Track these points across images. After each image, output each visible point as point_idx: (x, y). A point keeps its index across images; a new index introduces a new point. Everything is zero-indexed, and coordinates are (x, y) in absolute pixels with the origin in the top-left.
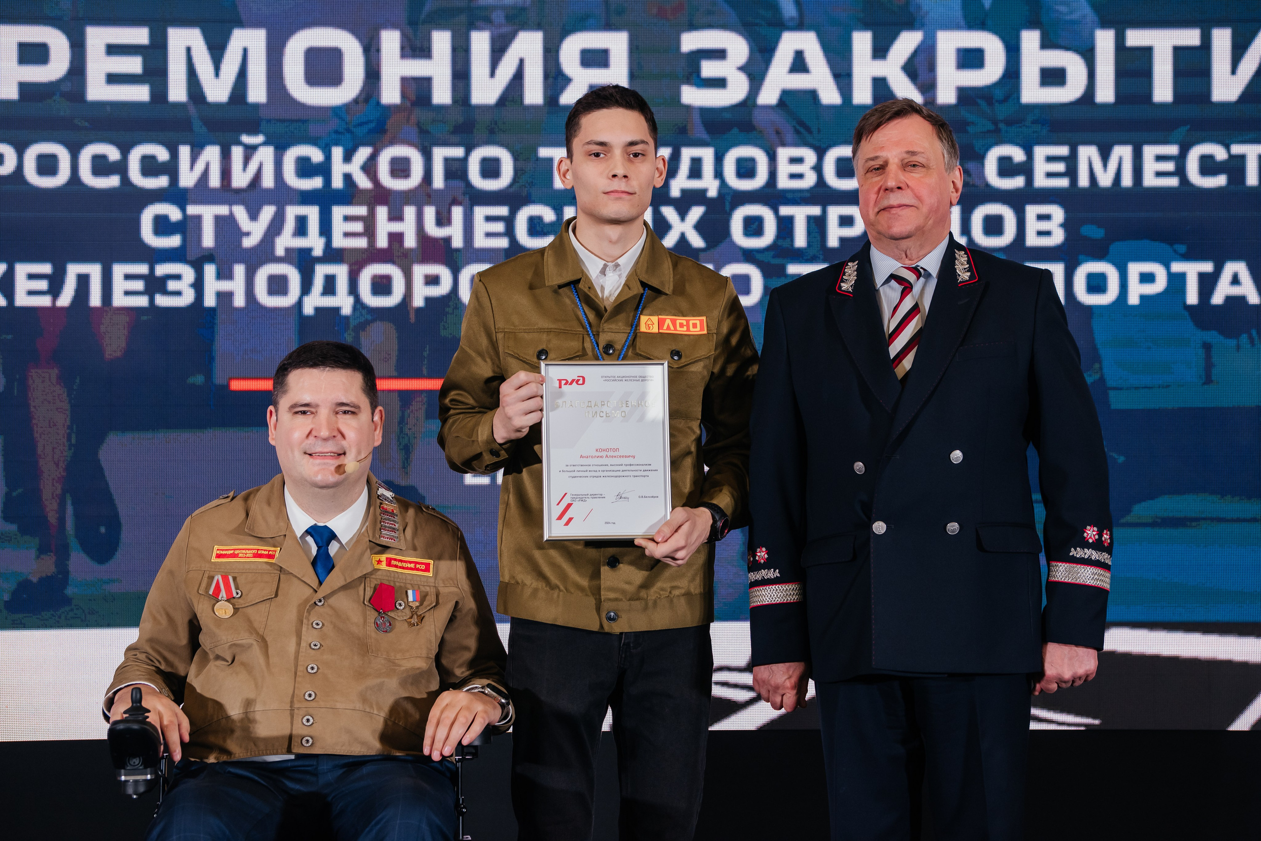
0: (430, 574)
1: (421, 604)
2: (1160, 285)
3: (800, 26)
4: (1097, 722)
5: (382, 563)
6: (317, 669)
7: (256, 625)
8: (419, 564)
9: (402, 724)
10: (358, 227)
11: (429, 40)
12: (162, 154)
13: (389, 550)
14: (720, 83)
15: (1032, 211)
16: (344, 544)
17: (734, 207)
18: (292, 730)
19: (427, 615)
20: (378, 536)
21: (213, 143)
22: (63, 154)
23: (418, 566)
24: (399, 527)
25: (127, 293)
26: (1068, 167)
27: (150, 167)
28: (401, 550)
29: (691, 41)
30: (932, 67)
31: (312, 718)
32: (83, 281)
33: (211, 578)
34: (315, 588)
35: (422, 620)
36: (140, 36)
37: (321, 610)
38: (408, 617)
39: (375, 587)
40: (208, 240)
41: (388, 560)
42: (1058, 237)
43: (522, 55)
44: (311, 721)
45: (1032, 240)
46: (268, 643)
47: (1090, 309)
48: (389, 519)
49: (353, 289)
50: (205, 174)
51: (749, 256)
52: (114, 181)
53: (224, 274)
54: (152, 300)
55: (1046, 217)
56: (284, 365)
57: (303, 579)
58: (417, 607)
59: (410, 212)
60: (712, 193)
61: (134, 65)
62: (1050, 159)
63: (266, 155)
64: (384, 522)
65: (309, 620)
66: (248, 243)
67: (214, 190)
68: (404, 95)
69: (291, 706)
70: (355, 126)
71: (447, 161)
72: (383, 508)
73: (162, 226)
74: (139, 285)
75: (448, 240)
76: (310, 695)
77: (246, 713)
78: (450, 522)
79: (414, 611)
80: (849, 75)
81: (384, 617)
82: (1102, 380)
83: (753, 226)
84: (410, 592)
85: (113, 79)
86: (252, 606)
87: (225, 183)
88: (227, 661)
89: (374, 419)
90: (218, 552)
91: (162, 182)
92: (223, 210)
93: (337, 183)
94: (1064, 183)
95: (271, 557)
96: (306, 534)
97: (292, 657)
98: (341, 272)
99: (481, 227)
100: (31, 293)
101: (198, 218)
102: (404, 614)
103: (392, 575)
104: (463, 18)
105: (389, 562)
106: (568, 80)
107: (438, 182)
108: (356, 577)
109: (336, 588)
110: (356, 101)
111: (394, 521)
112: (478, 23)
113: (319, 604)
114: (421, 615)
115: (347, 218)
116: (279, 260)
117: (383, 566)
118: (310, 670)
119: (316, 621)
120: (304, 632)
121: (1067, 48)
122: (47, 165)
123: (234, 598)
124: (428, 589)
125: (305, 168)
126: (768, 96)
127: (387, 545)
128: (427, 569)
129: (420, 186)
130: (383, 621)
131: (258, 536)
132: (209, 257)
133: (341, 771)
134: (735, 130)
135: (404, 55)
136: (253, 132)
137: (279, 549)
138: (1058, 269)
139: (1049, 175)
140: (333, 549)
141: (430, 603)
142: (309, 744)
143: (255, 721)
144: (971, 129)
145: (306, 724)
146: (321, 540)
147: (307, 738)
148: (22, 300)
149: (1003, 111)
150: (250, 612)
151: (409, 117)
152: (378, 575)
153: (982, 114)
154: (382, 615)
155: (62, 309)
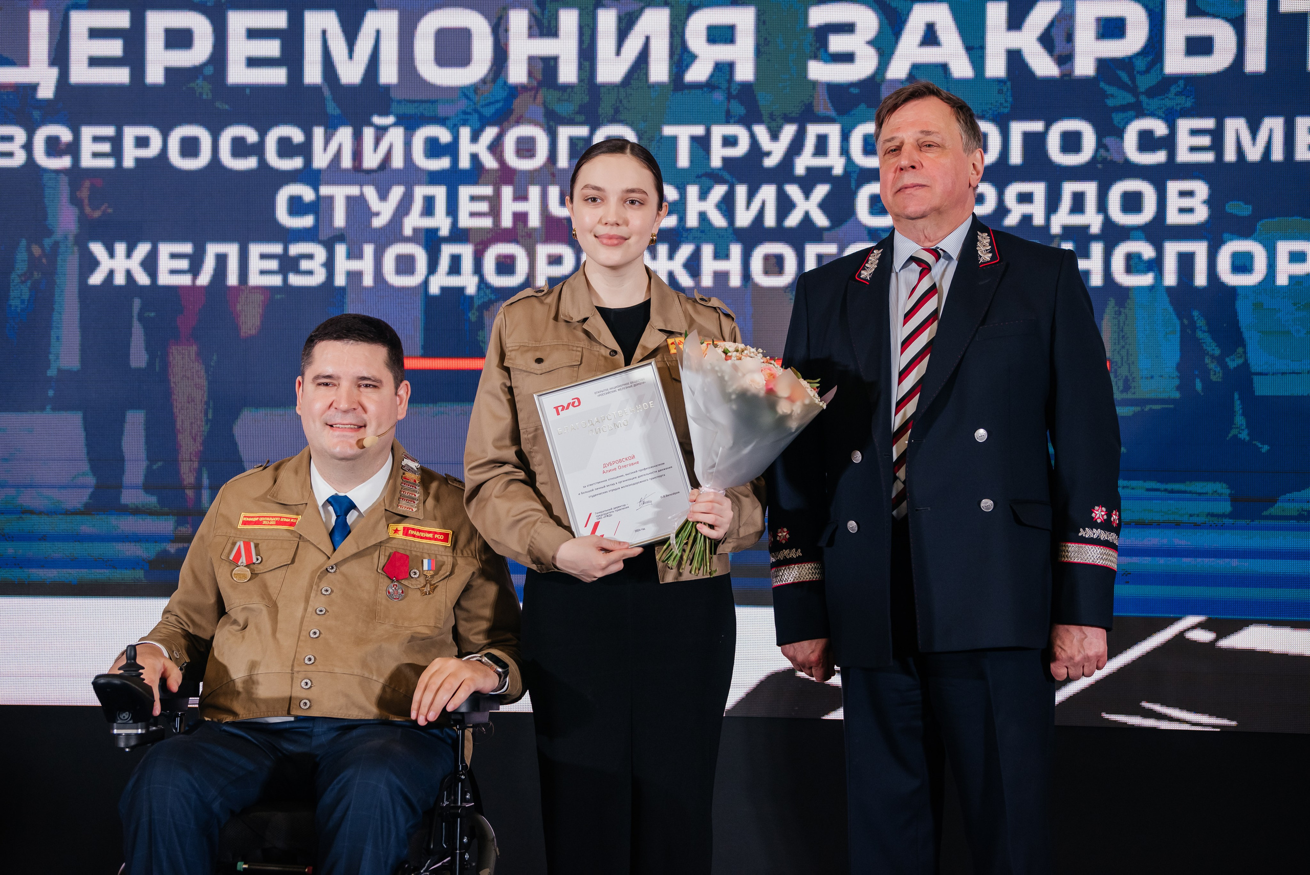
1: (436, 573)
4: (1234, 723)
5: (399, 533)
6: (319, 634)
7: (271, 592)
8: (438, 534)
10: (484, 207)
11: (556, 18)
12: (297, 135)
13: (408, 518)
14: (848, 58)
15: (1173, 187)
16: (362, 512)
17: (860, 184)
18: (291, 692)
19: (440, 584)
20: (396, 506)
21: (344, 124)
22: (204, 137)
23: (436, 536)
24: (419, 497)
25: (263, 272)
26: (1213, 141)
27: (286, 148)
28: (421, 520)
29: (818, 16)
30: (1070, 38)
31: (311, 681)
32: (221, 259)
33: (234, 544)
34: (329, 555)
35: (434, 589)
36: (278, 19)
37: (332, 577)
38: (422, 585)
39: (389, 556)
40: (340, 219)
41: (406, 530)
42: (1201, 214)
43: (648, 33)
44: (310, 684)
45: (1173, 218)
46: (279, 608)
48: (409, 489)
49: (478, 269)
50: (338, 156)
52: (251, 163)
53: (355, 254)
54: (285, 280)
55: (1190, 194)
57: (319, 547)
58: (432, 576)
59: (534, 192)
60: (838, 170)
62: (1194, 132)
63: (396, 136)
65: (318, 588)
66: (377, 223)
67: (346, 171)
68: (530, 74)
69: (292, 670)
70: (482, 106)
71: (573, 141)
72: (405, 478)
73: (297, 206)
74: (273, 265)
76: (310, 660)
79: (428, 580)
80: (982, 48)
81: (396, 585)
82: (1246, 365)
84: (426, 562)
85: (253, 62)
86: (269, 572)
87: (357, 164)
89: (399, 393)
90: (245, 519)
91: (297, 163)
92: (354, 190)
93: (465, 163)
94: (1209, 157)
95: (292, 524)
96: (328, 504)
97: (298, 622)
98: (466, 251)
101: (331, 199)
102: (418, 583)
103: (409, 544)
105: (406, 531)
106: (693, 57)
107: (563, 161)
108: (369, 545)
109: (348, 555)
110: (484, 81)
111: (414, 491)
112: (605, 2)
113: (330, 571)
114: (435, 584)
115: (473, 198)
116: (407, 240)
117: (400, 535)
118: (312, 635)
119: (325, 588)
120: (312, 598)
121: (1215, 16)
122: (190, 147)
123: (254, 563)
124: (445, 558)
125: (434, 148)
126: (898, 70)
127: (404, 514)
128: (446, 540)
129: (545, 166)
130: (395, 588)
131: (283, 503)
132: (340, 237)
133: (335, 734)
134: (863, 106)
135: (531, 35)
136: (384, 113)
137: (300, 516)
138: (1200, 249)
139: (1193, 149)
140: (351, 517)
141: (445, 572)
142: (307, 707)
143: (258, 683)
144: (1110, 102)
145: (305, 687)
146: (340, 508)
147: (305, 701)
148: (165, 279)
149: (1145, 82)
150: (268, 577)
151: (535, 98)
152: (393, 544)
153: (1122, 86)
154: (395, 583)
155: (202, 287)
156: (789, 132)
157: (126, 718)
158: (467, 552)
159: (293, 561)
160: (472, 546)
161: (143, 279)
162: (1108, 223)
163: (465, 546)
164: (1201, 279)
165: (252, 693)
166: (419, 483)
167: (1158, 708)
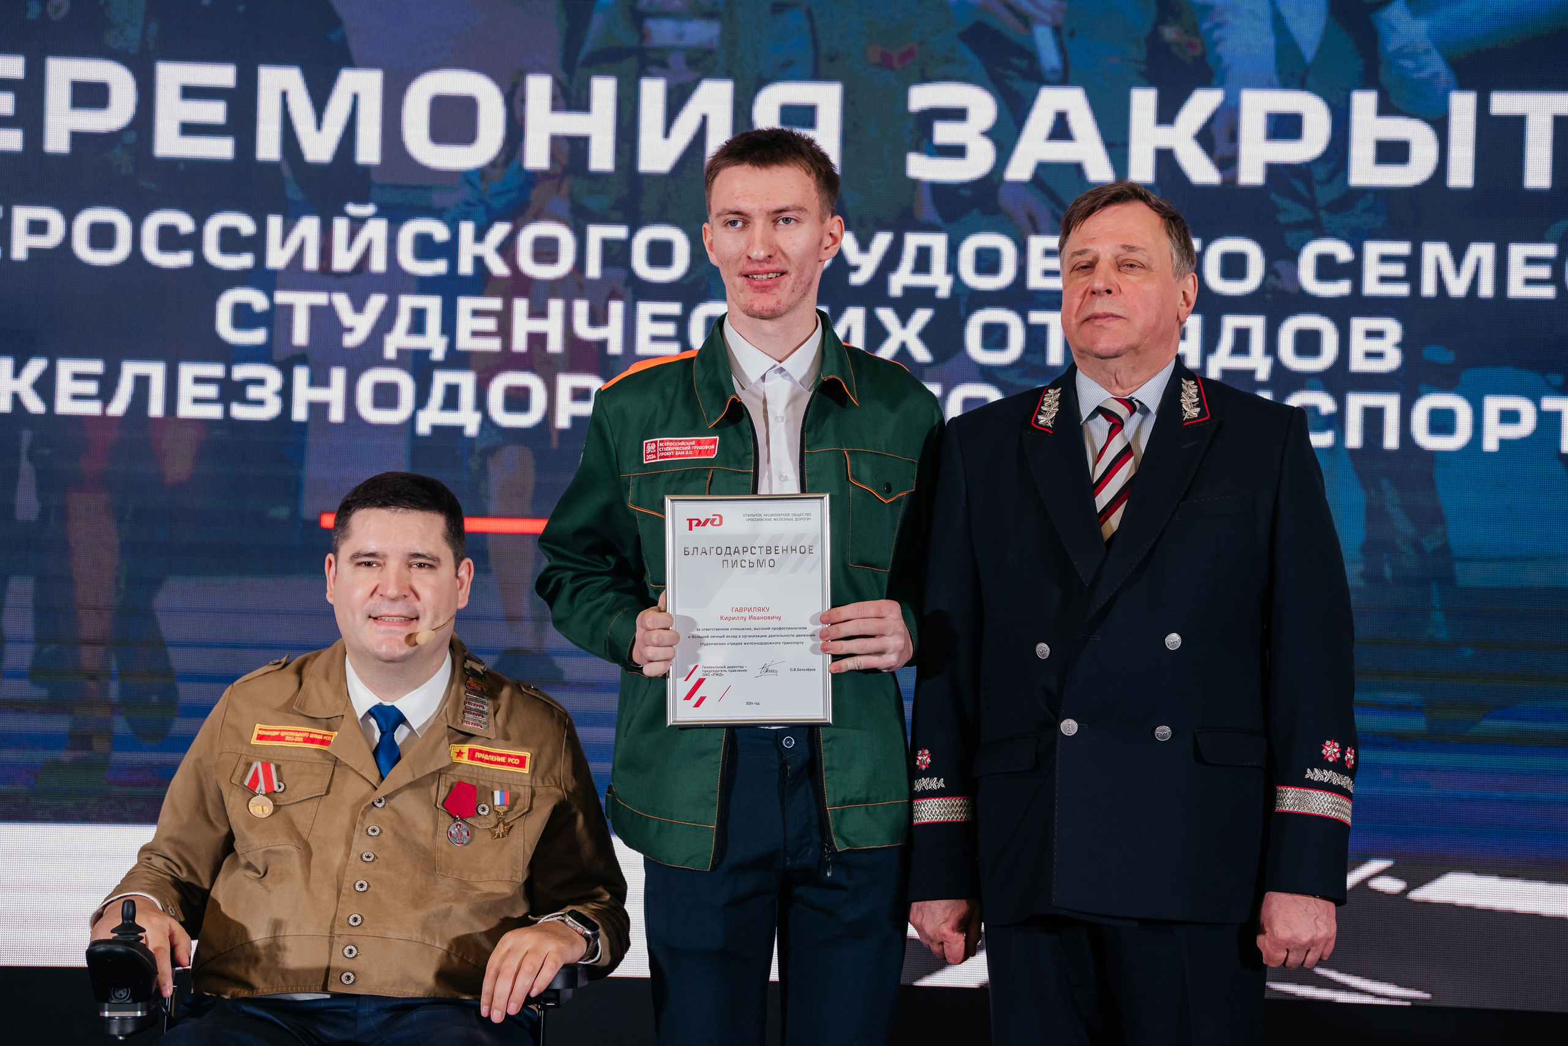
0: (526, 770)
1: (511, 809)
2: (1527, 425)
3: (1064, 80)
4: (1427, 996)
5: (463, 755)
6: (368, 887)
7: (300, 828)
8: (512, 757)
9: (472, 961)
12: (246, 225)
13: (475, 738)
14: (957, 151)
15: (1359, 325)
16: (415, 729)
17: (971, 310)
18: (330, 961)
19: (516, 823)
20: (460, 721)
21: (310, 212)
22: (122, 223)
23: (510, 760)
24: (488, 709)
25: (197, 401)
26: (1408, 270)
27: (230, 241)
28: (490, 739)
29: (921, 97)
30: (1233, 136)
31: (356, 948)
32: (142, 383)
33: (247, 765)
34: (375, 785)
35: (509, 831)
36: (224, 75)
37: (381, 813)
38: (493, 825)
39: (451, 787)
40: (300, 335)
41: (472, 752)
42: (1392, 360)
43: (705, 110)
44: (355, 952)
45: (1358, 364)
47: (1432, 456)
48: (475, 700)
49: (481, 403)
50: (300, 253)
51: (987, 374)
52: (183, 259)
53: (319, 380)
54: (227, 411)
55: (1378, 334)
56: (347, 502)
57: (360, 773)
58: (505, 813)
59: (556, 307)
61: (215, 112)
62: (1385, 259)
63: (376, 230)
64: (469, 703)
65: (363, 825)
66: (350, 341)
67: (310, 274)
68: (553, 157)
69: (331, 932)
70: (490, 196)
71: (607, 245)
72: (469, 685)
73: (243, 316)
74: (211, 391)
75: (603, 344)
76: (355, 920)
77: (275, 938)
78: (556, 707)
79: (501, 818)
80: (1125, 145)
81: (460, 825)
83: (995, 336)
84: (497, 794)
85: (189, 129)
86: (296, 804)
87: (324, 265)
88: (259, 873)
89: (460, 575)
90: (260, 732)
91: (245, 261)
92: (321, 298)
93: (466, 267)
94: (1402, 290)
95: (323, 742)
96: (369, 716)
98: (466, 381)
99: (645, 328)
100: (76, 397)
101: (289, 309)
102: (488, 821)
103: (476, 770)
104: (632, 63)
105: (472, 754)
107: (594, 269)
108: (428, 772)
109: (402, 784)
110: (493, 164)
111: (482, 702)
112: (653, 69)
113: (378, 805)
114: (508, 823)
115: (476, 313)
116: (389, 364)
117: (465, 759)
118: (358, 887)
119: (372, 827)
120: (355, 841)
121: (1411, 115)
122: (102, 236)
123: (275, 792)
124: (521, 790)
125: (425, 247)
126: (1020, 169)
127: (471, 732)
128: (522, 764)
129: (570, 274)
130: (459, 829)
131: (309, 715)
132: (301, 357)
133: (386, 1016)
134: (975, 213)
135: (555, 107)
136: (362, 201)
137: (335, 732)
138: (1391, 403)
139: (1384, 279)
140: (401, 735)
141: (521, 807)
142: (351, 982)
143: (285, 949)
144: (1282, 218)
145: (348, 956)
146: (387, 722)
147: (348, 974)
148: (65, 406)
149: (1325, 195)
150: (293, 810)
151: (559, 187)
152: (457, 771)
153: (1298, 198)
154: (459, 823)
155: (114, 419)
156: (882, 241)
157: (123, 996)
158: (549, 780)
159: (328, 792)
160: (556, 772)
161: (35, 405)
162: (1278, 367)
163: (546, 773)
164: (1391, 440)
165: (277, 962)
166: (487, 691)
167: (1333, 975)
